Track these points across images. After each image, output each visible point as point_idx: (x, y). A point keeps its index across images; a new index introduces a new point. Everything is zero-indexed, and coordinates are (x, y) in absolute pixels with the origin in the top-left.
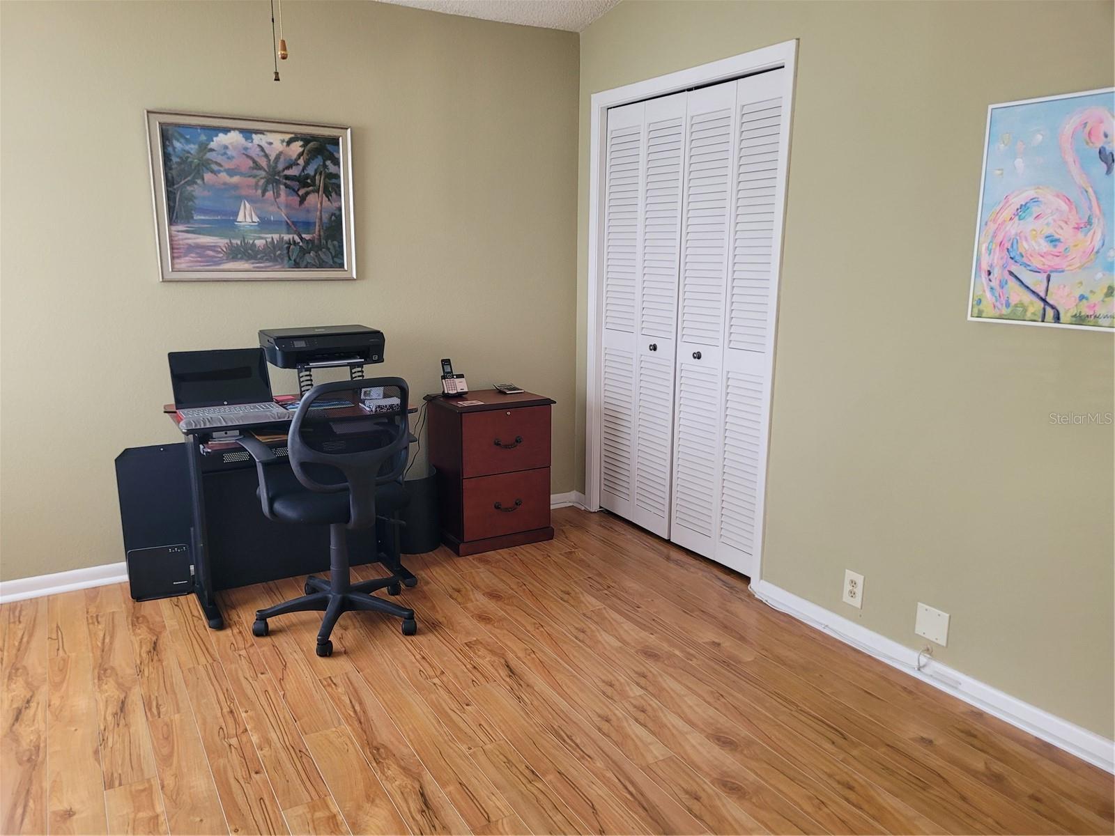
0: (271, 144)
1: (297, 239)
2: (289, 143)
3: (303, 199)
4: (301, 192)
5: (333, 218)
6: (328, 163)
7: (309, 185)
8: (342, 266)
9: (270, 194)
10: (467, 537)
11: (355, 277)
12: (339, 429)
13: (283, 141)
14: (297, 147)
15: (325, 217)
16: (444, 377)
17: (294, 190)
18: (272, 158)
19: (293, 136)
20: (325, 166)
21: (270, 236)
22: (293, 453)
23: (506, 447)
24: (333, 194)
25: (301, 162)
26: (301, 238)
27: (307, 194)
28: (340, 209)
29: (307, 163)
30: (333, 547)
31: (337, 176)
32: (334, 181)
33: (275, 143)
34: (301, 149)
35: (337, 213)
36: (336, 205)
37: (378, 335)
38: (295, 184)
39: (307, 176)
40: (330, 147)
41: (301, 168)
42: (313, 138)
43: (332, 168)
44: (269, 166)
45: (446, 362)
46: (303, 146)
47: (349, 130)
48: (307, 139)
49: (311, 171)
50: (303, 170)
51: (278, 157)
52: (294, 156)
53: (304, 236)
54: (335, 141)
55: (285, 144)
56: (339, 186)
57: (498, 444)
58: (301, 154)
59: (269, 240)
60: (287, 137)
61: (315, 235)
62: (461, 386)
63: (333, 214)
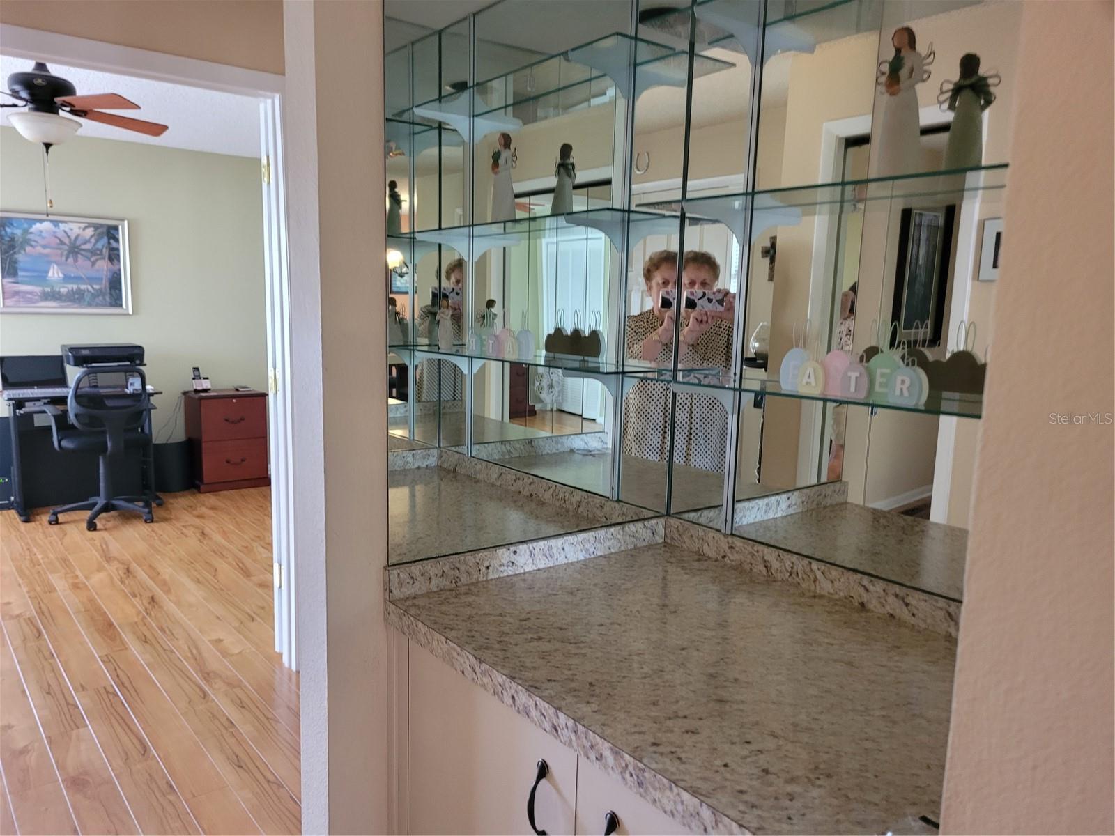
0: (71, 229)
1: (90, 288)
2: (84, 229)
3: (93, 264)
4: (93, 259)
5: (115, 275)
6: (112, 241)
7: (98, 255)
8: (121, 305)
9: (71, 260)
10: (206, 480)
11: (131, 312)
12: (109, 403)
13: (80, 228)
14: (90, 232)
15: (109, 275)
16: (194, 379)
17: (87, 258)
18: (73, 238)
19: (86, 225)
20: (109, 243)
21: (71, 286)
22: (71, 407)
23: (233, 422)
24: (116, 261)
25: (93, 240)
26: (93, 288)
27: (97, 260)
28: (120, 270)
29: (97, 241)
30: (102, 471)
31: (118, 249)
32: (116, 252)
33: (74, 229)
34: (93, 233)
35: (118, 272)
36: (117, 267)
37: (140, 348)
38: (89, 254)
39: (98, 249)
40: (112, 231)
41: (92, 244)
42: (101, 226)
43: (114, 244)
44: (70, 242)
45: (196, 369)
46: (95, 231)
47: (126, 222)
48: (96, 227)
49: (99, 245)
50: (95, 244)
51: (77, 238)
52: (88, 237)
53: (94, 286)
54: (116, 228)
55: (81, 230)
56: (119, 256)
57: (227, 420)
58: (92, 237)
59: (70, 289)
60: (83, 225)
61: (103, 286)
62: (206, 384)
63: (115, 273)
